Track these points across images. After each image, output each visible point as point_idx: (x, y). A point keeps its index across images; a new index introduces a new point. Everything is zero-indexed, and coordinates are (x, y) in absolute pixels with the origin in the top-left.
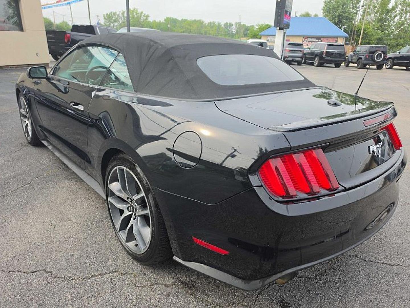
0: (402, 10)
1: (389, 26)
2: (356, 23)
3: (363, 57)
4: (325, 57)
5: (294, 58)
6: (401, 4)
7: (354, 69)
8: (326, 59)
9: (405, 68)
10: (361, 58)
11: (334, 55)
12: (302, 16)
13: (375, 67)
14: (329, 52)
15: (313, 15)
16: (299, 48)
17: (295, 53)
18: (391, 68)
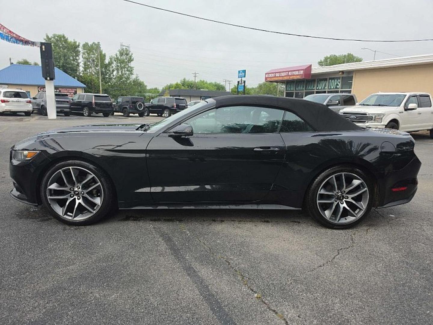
0: (118, 66)
1: (111, 79)
2: (81, 74)
3: (127, 106)
4: (95, 108)
5: (63, 109)
6: (115, 61)
7: (121, 117)
8: (96, 109)
9: (156, 115)
10: (126, 108)
11: (101, 105)
12: (19, 63)
13: (137, 115)
14: (97, 102)
15: (32, 63)
16: (64, 99)
17: (61, 104)
18: (148, 115)
